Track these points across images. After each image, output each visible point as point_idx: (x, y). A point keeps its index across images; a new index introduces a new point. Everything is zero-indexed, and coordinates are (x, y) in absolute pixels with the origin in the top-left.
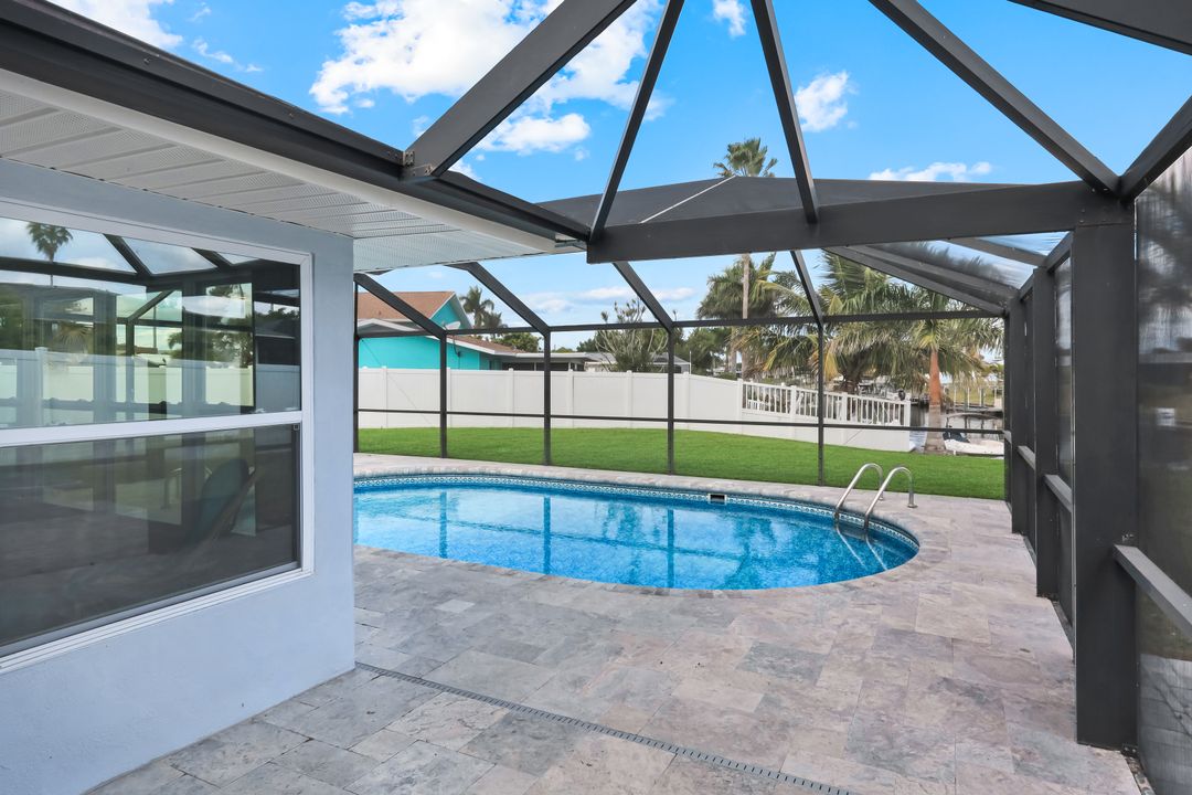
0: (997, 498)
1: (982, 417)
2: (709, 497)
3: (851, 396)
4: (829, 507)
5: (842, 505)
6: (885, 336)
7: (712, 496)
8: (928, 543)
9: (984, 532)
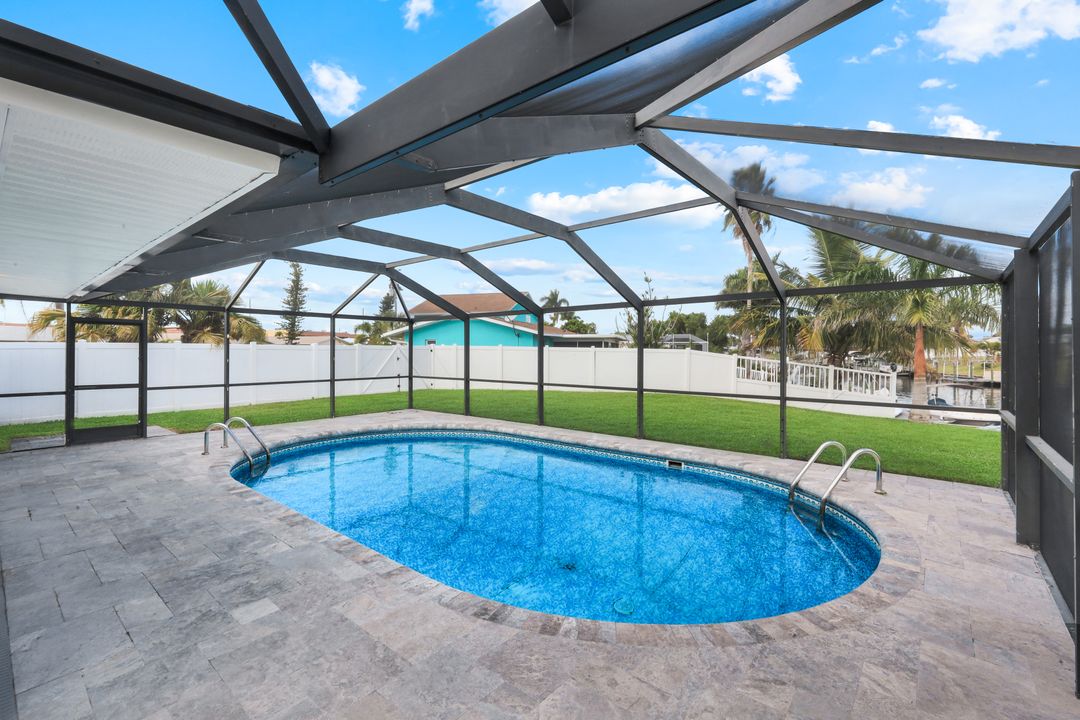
0: (991, 485)
1: (971, 386)
2: (667, 463)
3: (838, 369)
4: (784, 484)
5: (797, 484)
6: (869, 315)
7: (670, 463)
8: (892, 554)
9: (974, 539)
